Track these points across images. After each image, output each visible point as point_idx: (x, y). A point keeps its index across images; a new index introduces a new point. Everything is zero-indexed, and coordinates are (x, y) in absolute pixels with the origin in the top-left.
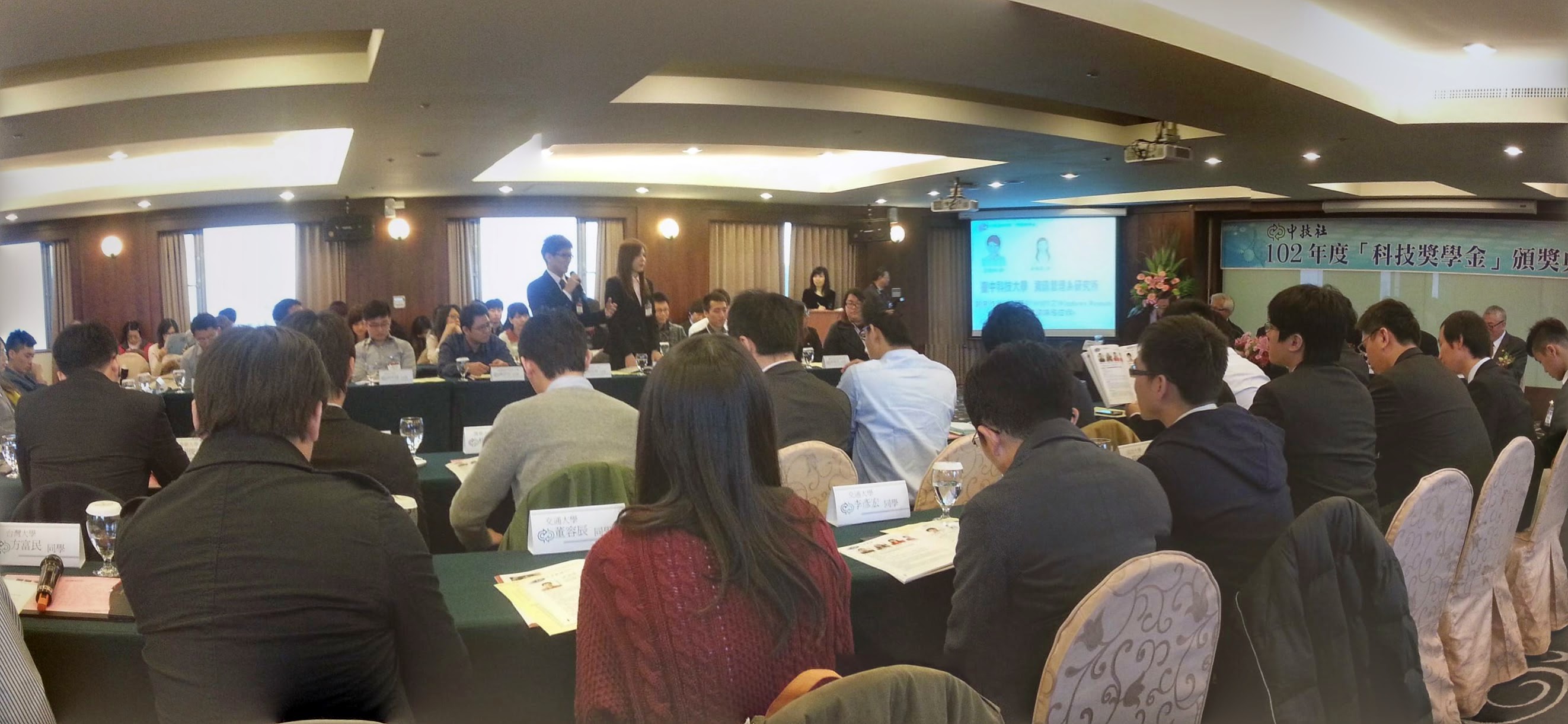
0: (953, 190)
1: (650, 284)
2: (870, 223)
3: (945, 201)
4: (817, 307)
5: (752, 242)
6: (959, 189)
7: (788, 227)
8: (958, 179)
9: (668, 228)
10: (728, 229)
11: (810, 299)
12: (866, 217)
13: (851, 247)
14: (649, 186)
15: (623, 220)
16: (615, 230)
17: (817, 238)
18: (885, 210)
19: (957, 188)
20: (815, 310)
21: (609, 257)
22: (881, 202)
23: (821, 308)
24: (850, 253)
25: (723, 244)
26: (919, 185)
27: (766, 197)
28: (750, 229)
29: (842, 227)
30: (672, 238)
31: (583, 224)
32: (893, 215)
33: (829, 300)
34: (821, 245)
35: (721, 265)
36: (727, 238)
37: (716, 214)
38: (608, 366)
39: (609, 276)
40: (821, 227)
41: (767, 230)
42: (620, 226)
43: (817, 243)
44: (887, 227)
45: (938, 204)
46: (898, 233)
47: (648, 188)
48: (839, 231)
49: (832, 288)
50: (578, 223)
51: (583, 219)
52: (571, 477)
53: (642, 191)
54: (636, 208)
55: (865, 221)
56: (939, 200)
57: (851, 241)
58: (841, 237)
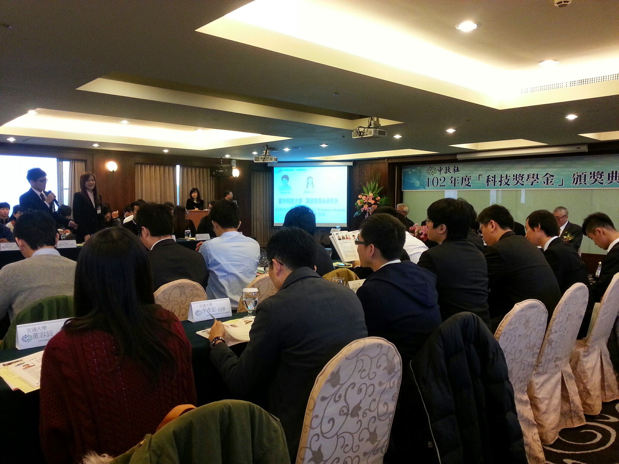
0: (264, 151)
1: (100, 196)
2: (221, 167)
3: (261, 157)
4: (194, 209)
5: (158, 175)
6: (268, 151)
7: (178, 167)
8: (267, 146)
9: (112, 166)
10: (145, 167)
11: (190, 204)
12: (219, 163)
13: (211, 177)
14: (100, 143)
15: (85, 161)
16: (81, 166)
17: (194, 173)
18: (229, 161)
19: (267, 150)
20: (193, 210)
21: (76, 181)
22: (227, 156)
23: (196, 209)
24: (212, 181)
25: (142, 174)
26: (248, 148)
27: (166, 151)
28: (158, 168)
29: (207, 168)
30: (113, 171)
31: (61, 162)
32: (234, 163)
33: (201, 205)
34: (196, 176)
35: (142, 187)
36: (145, 171)
37: (138, 159)
38: (75, 241)
39: (77, 191)
40: (196, 167)
41: (167, 168)
42: (83, 164)
43: (194, 175)
44: (231, 169)
45: (257, 158)
46: (236, 173)
47: (99, 144)
48: (205, 170)
49: (202, 198)
50: (57, 161)
51: (61, 159)
52: (45, 304)
53: (96, 146)
54: (93, 155)
55: (219, 166)
56: (257, 156)
57: (211, 175)
58: (206, 172)
